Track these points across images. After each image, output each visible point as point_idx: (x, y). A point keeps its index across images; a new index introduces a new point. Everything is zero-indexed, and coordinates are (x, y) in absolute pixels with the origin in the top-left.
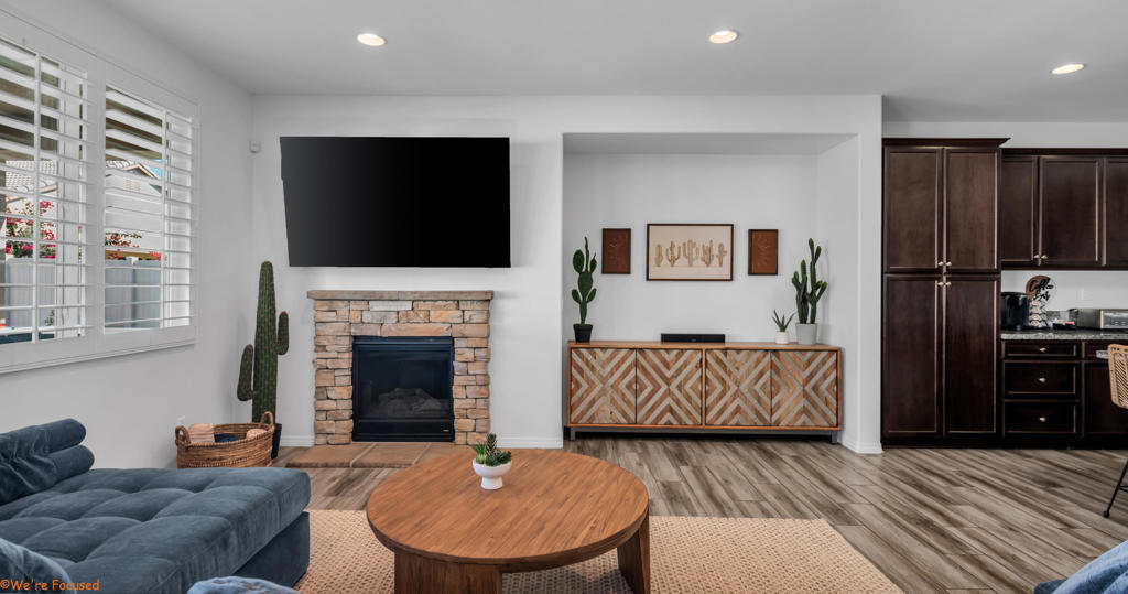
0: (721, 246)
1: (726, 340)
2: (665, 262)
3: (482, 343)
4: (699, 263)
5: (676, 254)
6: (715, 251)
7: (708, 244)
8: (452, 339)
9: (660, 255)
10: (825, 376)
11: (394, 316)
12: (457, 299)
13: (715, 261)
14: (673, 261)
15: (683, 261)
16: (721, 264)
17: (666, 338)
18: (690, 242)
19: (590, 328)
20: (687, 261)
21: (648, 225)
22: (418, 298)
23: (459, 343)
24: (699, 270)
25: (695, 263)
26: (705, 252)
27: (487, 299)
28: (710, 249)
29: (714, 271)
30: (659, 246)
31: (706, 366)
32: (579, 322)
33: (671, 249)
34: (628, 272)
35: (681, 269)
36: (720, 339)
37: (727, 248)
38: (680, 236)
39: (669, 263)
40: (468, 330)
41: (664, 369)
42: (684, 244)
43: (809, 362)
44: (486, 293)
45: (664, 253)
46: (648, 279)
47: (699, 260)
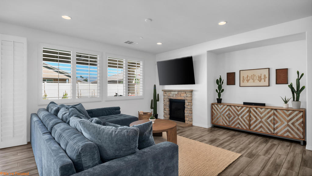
0: (265, 75)
1: (266, 105)
2: (245, 81)
3: (190, 101)
4: (257, 81)
5: (249, 79)
6: (263, 77)
7: (260, 75)
8: (184, 100)
9: (244, 79)
10: (297, 120)
11: (175, 95)
12: (185, 92)
13: (263, 80)
14: (248, 81)
15: (251, 81)
16: (265, 81)
17: (245, 103)
18: (253, 75)
19: (221, 99)
20: (253, 81)
21: (240, 71)
22: (179, 91)
23: (186, 101)
24: (257, 83)
25: (255, 81)
26: (259, 78)
27: (192, 91)
28: (261, 77)
29: (262, 83)
30: (243, 77)
31: (250, 112)
32: (218, 98)
33: (247, 77)
34: (235, 84)
35: (251, 83)
36: (264, 105)
37: (267, 76)
38: (250, 73)
39: (247, 82)
40: (188, 98)
41: (237, 112)
42: (252, 75)
43: (290, 115)
44: (191, 90)
45: (245, 79)
46: (240, 86)
47: (257, 80)
